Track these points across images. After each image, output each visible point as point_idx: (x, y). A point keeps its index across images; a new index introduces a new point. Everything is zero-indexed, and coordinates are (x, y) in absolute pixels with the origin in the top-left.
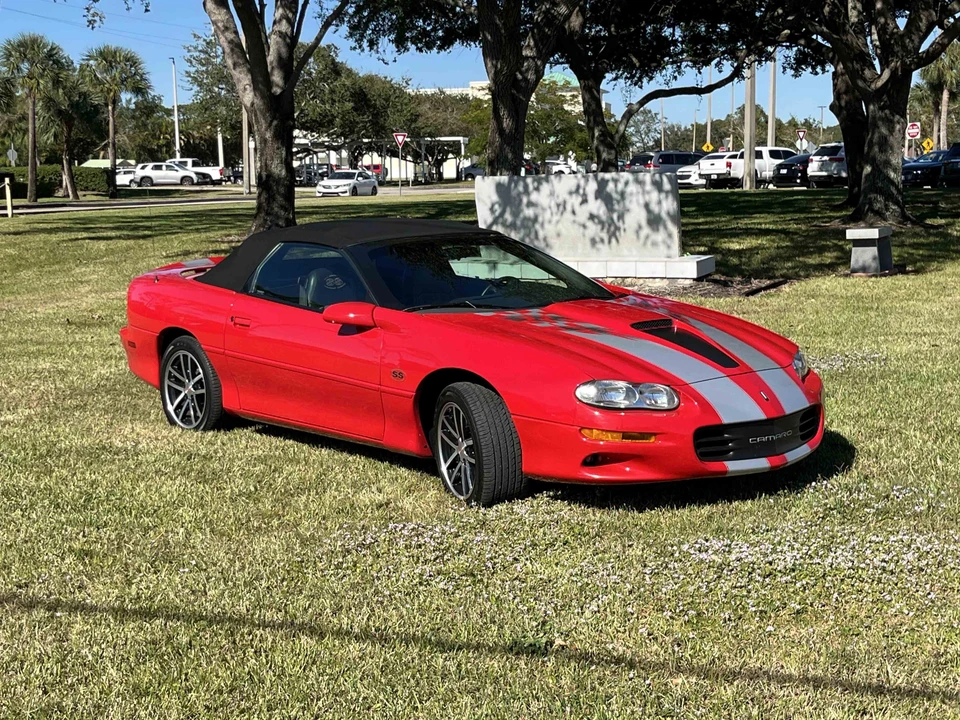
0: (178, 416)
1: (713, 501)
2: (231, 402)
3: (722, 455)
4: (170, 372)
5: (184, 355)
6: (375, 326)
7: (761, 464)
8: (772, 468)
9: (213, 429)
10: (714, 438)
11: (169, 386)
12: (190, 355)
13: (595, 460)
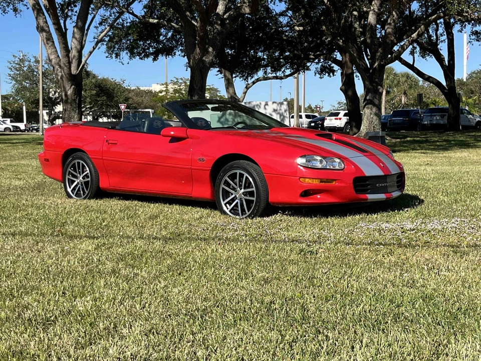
0: (73, 194)
1: (360, 213)
2: (104, 184)
3: (365, 191)
4: (69, 172)
5: (78, 162)
6: (188, 138)
7: (382, 196)
8: (387, 198)
9: (93, 198)
10: (362, 183)
11: (68, 179)
12: (81, 162)
13: (306, 193)
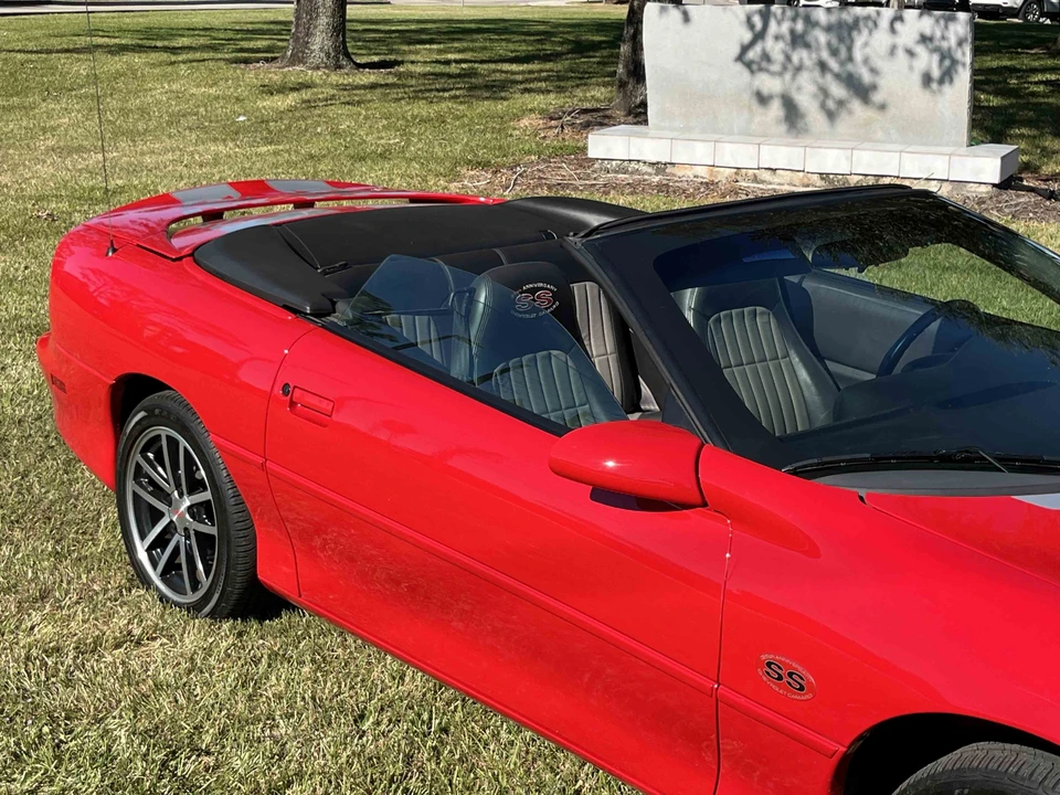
4: (138, 466)
5: (169, 438)
6: (705, 505)
11: (136, 496)
12: (183, 443)
